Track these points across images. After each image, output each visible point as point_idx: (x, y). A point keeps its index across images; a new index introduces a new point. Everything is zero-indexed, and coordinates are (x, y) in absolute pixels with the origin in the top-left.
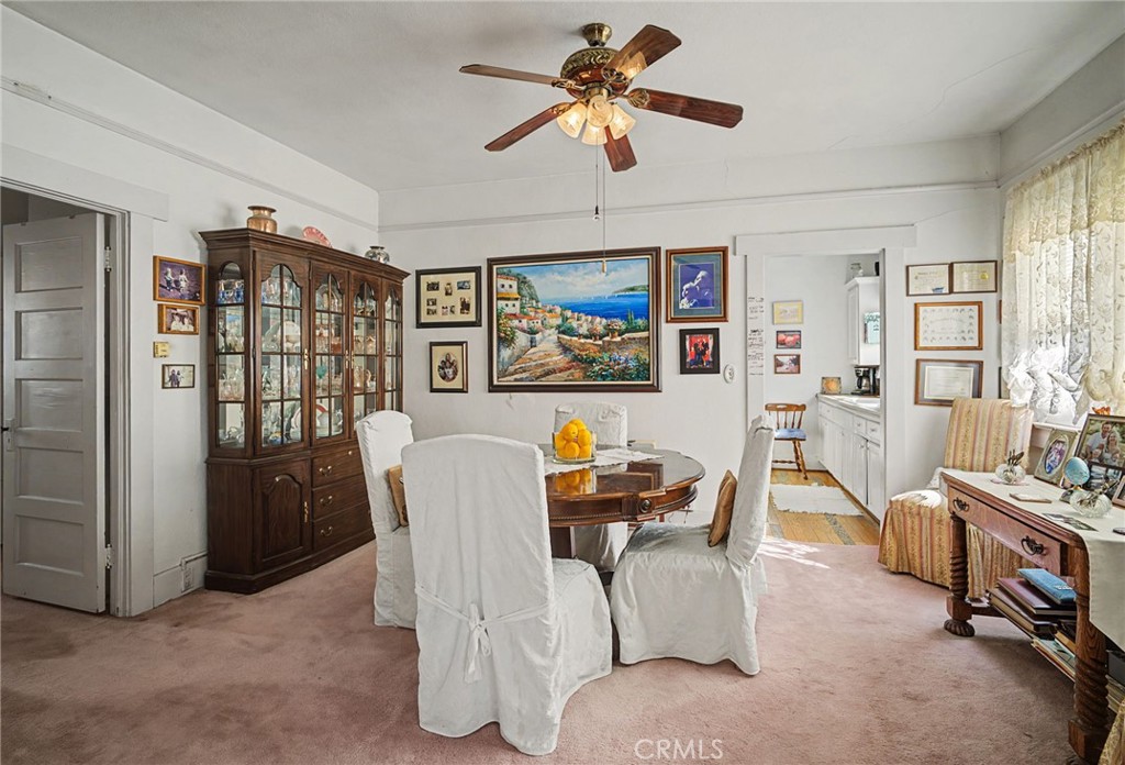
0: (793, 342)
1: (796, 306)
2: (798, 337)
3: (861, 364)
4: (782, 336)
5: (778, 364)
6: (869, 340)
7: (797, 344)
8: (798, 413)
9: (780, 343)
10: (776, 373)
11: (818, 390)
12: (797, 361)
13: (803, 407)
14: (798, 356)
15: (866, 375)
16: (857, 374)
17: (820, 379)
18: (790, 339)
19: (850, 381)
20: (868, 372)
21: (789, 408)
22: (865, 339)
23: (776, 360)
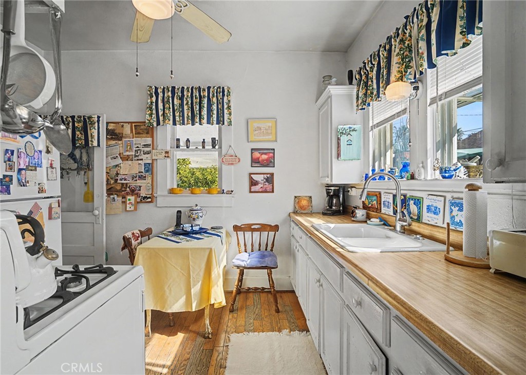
0: (267, 160)
1: (269, 124)
2: (272, 155)
3: (334, 183)
4: (257, 154)
5: (253, 183)
6: (342, 157)
7: (270, 163)
8: (271, 234)
9: (255, 162)
10: (251, 192)
11: (291, 209)
12: (270, 179)
13: (276, 228)
14: (272, 175)
15: (336, 194)
16: (328, 193)
17: (293, 198)
18: (264, 157)
19: (320, 200)
20: (338, 190)
21: (264, 228)
22: (338, 155)
23: (251, 179)
